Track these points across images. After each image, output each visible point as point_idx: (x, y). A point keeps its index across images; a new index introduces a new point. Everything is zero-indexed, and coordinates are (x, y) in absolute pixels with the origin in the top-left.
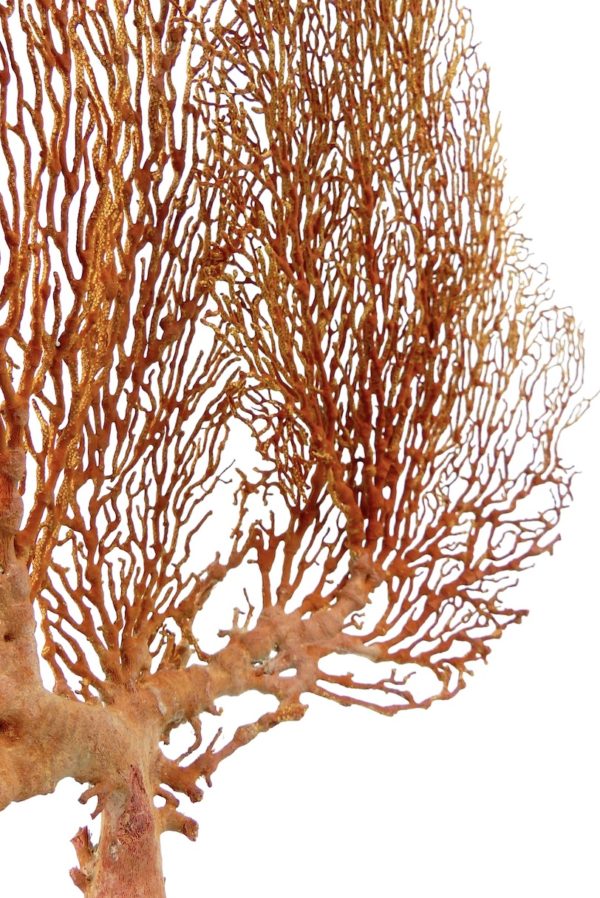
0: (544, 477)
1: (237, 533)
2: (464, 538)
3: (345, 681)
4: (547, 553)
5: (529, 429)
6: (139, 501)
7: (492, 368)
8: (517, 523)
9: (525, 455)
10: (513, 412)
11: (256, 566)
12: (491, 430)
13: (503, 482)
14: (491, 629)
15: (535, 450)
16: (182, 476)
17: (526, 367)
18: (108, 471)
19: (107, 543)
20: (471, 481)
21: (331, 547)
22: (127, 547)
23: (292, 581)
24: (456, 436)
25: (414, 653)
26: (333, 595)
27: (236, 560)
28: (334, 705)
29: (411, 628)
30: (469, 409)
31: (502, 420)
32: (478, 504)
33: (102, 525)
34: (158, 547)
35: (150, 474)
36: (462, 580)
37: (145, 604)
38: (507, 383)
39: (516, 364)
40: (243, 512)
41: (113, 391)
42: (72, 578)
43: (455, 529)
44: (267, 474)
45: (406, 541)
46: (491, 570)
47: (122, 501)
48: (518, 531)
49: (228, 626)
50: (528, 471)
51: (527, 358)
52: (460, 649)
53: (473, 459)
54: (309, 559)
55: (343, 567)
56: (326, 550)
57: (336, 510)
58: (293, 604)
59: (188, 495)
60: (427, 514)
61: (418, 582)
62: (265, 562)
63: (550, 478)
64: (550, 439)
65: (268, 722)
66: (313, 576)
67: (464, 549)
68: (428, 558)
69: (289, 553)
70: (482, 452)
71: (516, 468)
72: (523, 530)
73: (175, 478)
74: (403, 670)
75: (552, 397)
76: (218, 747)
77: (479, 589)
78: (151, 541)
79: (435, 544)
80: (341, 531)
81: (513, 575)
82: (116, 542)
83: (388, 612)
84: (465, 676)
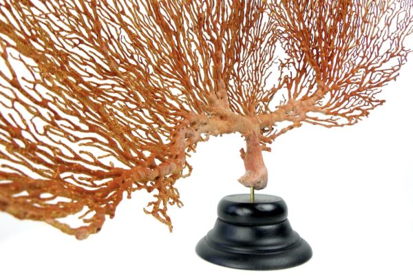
0: (395, 54)
1: (280, 79)
2: (361, 77)
3: (315, 119)
4: (393, 80)
5: (389, 37)
6: (250, 68)
7: (373, 15)
8: (382, 71)
9: (386, 46)
10: (382, 31)
11: (286, 89)
12: (372, 39)
13: (376, 57)
14: (370, 106)
15: (391, 45)
16: (262, 60)
17: (389, 14)
18: (241, 59)
19: (243, 80)
20: (363, 58)
21: (311, 81)
22: (248, 81)
23: (298, 92)
24: (357, 42)
25: (340, 112)
26: (312, 96)
27: (280, 87)
28: (312, 125)
29: (337, 106)
30: (362, 32)
31: (377, 34)
32: (366, 65)
33: (241, 75)
34: (256, 82)
35: (253, 60)
36: (358, 90)
37: (254, 97)
38: (379, 21)
39: (384, 13)
40: (282, 73)
41: (241, 36)
42: (234, 88)
43: (356, 74)
44: (289, 60)
45: (337, 78)
46: (370, 87)
47: (246, 68)
48: (382, 74)
49: (279, 105)
50: (387, 52)
51: (390, 10)
52: (358, 113)
53: (364, 50)
54: (303, 85)
55: (315, 88)
56: (309, 83)
57: (312, 70)
58: (298, 99)
59: (264, 67)
60: (346, 69)
61: (341, 92)
62: (289, 87)
63: (398, 55)
64: (399, 40)
65: (291, 128)
66: (305, 91)
67: (360, 81)
68: (345, 84)
69: (297, 84)
70: (367, 47)
71: (382, 52)
72: (385, 73)
73: (260, 61)
74: (334, 118)
75: (401, 24)
76: (276, 133)
77: (366, 94)
78: (254, 80)
79: (349, 79)
80: (314, 76)
81: (379, 89)
82: (245, 80)
83: (330, 100)
84: (358, 120)
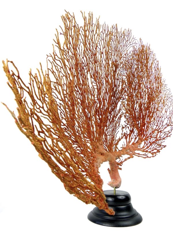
0: (169, 125)
1: (122, 134)
2: (156, 135)
3: (139, 154)
4: (169, 137)
5: (167, 117)
6: (111, 129)
7: (160, 107)
8: (164, 132)
9: (166, 121)
10: (164, 115)
11: (125, 139)
12: (160, 118)
13: (162, 126)
14: (160, 148)
15: (168, 121)
16: (116, 126)
17: (166, 107)
18: (108, 126)
19: (107, 135)
20: (157, 126)
21: (136, 136)
22: (109, 136)
23: (130, 140)
24: (154, 119)
25: (149, 151)
26: (136, 143)
27: (122, 138)
28: (137, 157)
29: (148, 147)
30: (156, 114)
31: (162, 116)
32: (158, 129)
33: (107, 132)
34: (113, 136)
35: (112, 126)
36: (155, 141)
37: (112, 143)
38: (163, 110)
39: (164, 106)
40: (123, 131)
41: (108, 115)
42: (104, 139)
43: (154, 133)
44: (126, 126)
45: (147, 135)
46: (160, 139)
47: (109, 130)
48: (165, 133)
49: (122, 147)
50: (166, 124)
51: (166, 105)
52: (155, 151)
53: (157, 122)
54: (132, 138)
55: (137, 139)
56: (135, 136)
57: (136, 130)
58: (131, 144)
59: (116, 129)
60: (150, 131)
61: (149, 141)
62: (126, 138)
63: (170, 125)
64: (170, 119)
65: (129, 158)
66: (133, 140)
67: (156, 136)
68: (150, 137)
69: (130, 137)
70: (159, 121)
71: (164, 124)
72: (166, 133)
73: (115, 126)
74: (147, 153)
75: (171, 112)
76: (123, 161)
77: (158, 142)
78: (112, 135)
79: (151, 135)
80: (137, 134)
81: (164, 140)
82: (108, 135)
83: (144, 145)
84: (156, 155)
